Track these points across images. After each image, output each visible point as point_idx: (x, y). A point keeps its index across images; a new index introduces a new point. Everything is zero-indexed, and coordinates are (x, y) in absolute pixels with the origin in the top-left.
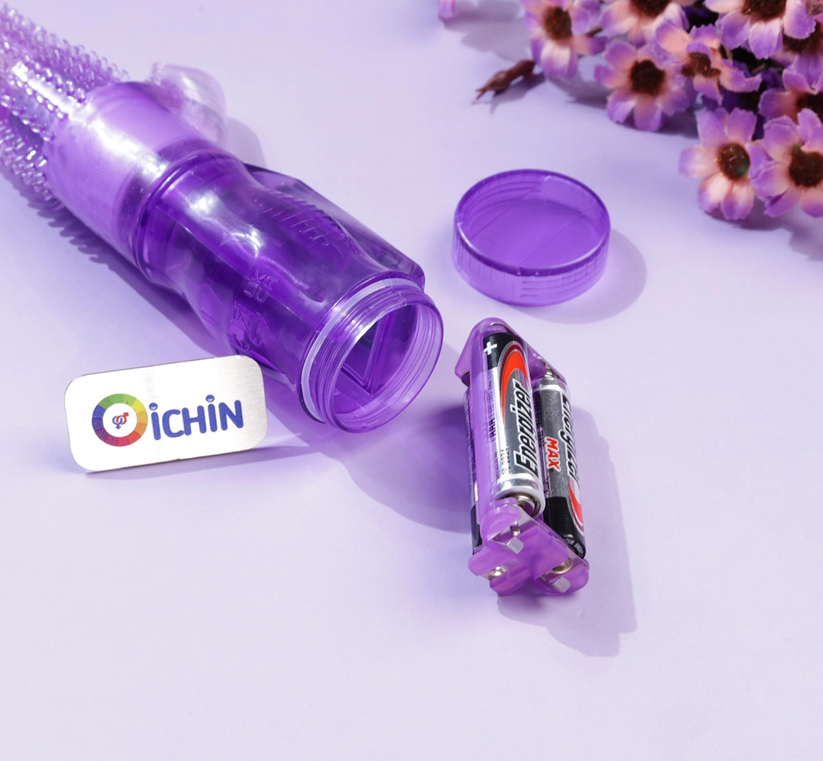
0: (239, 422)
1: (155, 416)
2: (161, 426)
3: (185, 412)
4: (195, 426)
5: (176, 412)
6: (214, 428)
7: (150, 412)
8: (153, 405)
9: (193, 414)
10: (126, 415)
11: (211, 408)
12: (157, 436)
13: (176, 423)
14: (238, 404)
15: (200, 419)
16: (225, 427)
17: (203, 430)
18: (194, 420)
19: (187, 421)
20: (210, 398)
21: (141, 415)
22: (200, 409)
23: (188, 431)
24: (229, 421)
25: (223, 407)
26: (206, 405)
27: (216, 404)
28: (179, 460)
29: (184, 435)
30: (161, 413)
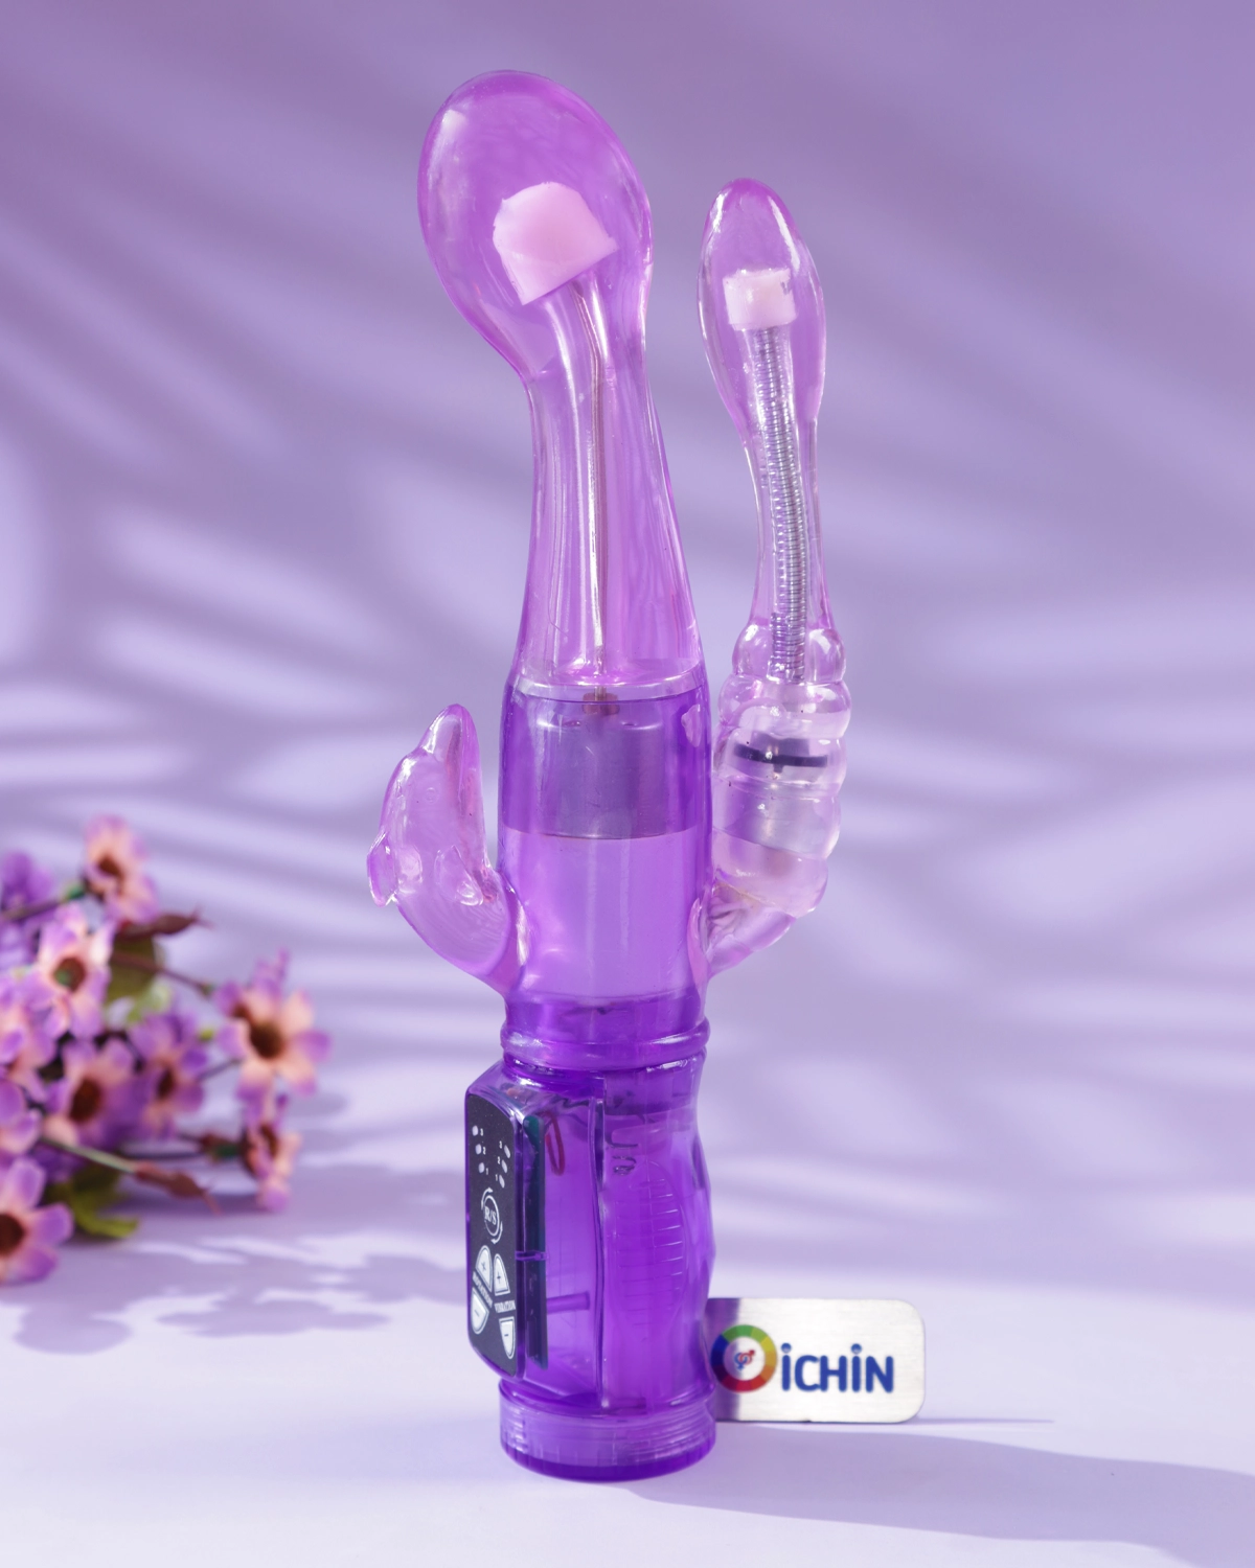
0: (888, 1384)
1: (786, 1360)
2: (792, 1375)
3: (824, 1361)
4: (833, 1381)
5: (812, 1359)
6: (856, 1387)
7: (781, 1354)
8: (786, 1347)
9: (833, 1365)
10: (752, 1352)
11: (856, 1361)
12: (786, 1385)
13: (811, 1373)
14: (889, 1361)
15: (841, 1373)
16: (870, 1387)
17: (843, 1387)
18: (834, 1373)
19: (825, 1372)
20: (856, 1347)
21: (770, 1356)
22: (843, 1360)
23: (823, 1386)
24: (877, 1384)
25: (871, 1362)
26: (850, 1356)
27: (863, 1356)
28: (808, 1422)
29: (818, 1392)
30: (794, 1356)
